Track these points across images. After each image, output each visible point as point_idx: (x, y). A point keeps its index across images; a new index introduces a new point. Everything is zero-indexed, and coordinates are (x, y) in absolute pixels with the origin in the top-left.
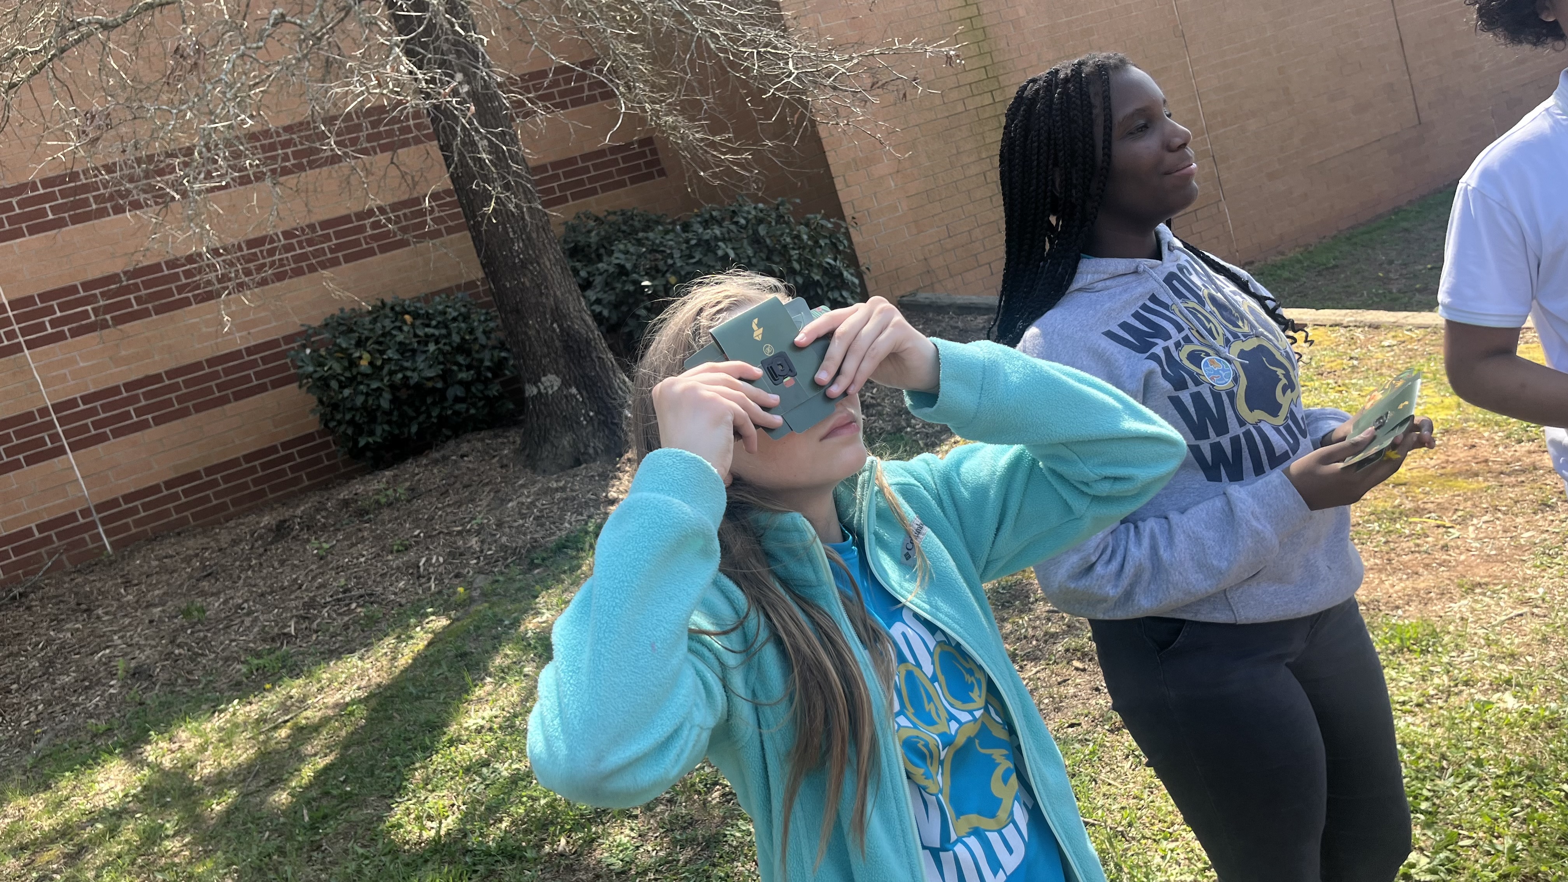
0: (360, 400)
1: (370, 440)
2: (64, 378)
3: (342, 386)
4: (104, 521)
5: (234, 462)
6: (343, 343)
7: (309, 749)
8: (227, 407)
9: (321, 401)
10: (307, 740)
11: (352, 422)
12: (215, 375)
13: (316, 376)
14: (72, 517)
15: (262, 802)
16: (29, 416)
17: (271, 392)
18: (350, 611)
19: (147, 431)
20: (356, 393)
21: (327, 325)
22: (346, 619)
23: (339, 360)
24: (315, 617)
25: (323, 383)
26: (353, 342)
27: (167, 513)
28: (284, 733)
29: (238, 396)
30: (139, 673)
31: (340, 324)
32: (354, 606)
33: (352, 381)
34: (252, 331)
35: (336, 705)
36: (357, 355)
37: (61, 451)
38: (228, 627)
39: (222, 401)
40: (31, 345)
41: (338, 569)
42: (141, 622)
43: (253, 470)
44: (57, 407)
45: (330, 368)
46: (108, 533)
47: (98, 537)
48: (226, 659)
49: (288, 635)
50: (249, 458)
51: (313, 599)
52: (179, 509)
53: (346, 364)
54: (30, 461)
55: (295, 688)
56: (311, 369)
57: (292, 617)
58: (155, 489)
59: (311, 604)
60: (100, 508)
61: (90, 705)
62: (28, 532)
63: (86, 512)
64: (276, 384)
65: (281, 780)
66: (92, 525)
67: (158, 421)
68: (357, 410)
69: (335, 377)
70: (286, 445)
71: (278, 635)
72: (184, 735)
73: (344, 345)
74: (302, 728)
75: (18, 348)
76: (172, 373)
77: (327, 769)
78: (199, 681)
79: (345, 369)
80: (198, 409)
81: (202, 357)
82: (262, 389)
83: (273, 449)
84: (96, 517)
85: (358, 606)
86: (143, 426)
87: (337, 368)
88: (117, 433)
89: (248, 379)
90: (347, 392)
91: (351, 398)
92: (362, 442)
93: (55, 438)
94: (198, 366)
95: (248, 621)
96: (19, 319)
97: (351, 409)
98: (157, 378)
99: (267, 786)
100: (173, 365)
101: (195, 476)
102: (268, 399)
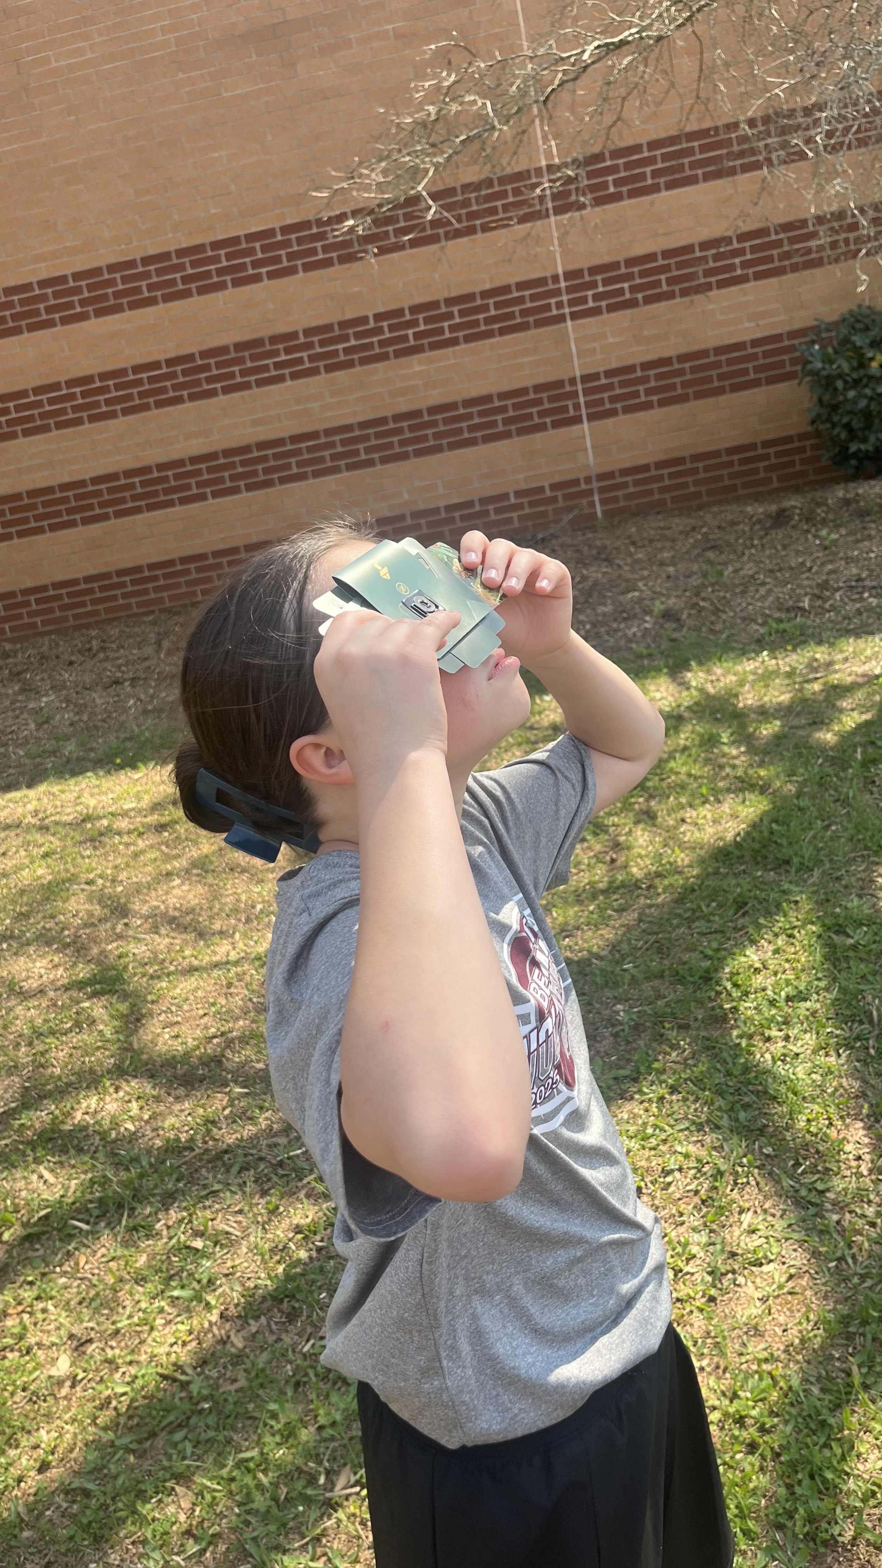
0: (863, 403)
1: (863, 447)
2: (594, 351)
3: (847, 388)
4: (601, 490)
5: (716, 454)
6: (858, 340)
7: (845, 704)
8: (722, 398)
9: (820, 401)
10: (842, 697)
11: (848, 426)
12: (717, 365)
13: (824, 373)
14: (576, 482)
15: (809, 736)
16: (561, 384)
17: (764, 388)
18: (862, 599)
19: (652, 412)
20: (861, 396)
21: (844, 320)
22: (858, 605)
23: (849, 359)
24: (829, 598)
25: (826, 383)
26: (868, 341)
27: (650, 492)
28: (816, 687)
29: (735, 388)
30: (667, 615)
31: (858, 321)
32: (866, 595)
33: (856, 383)
34: (761, 323)
35: (864, 675)
36: (870, 355)
37: (578, 420)
38: (744, 592)
39: (719, 391)
40: (574, 316)
41: (848, 560)
42: (658, 576)
43: (731, 464)
44: (585, 378)
45: (839, 367)
46: (603, 502)
47: (592, 504)
48: (744, 619)
49: (802, 609)
50: (731, 451)
51: (826, 582)
52: (662, 490)
53: (855, 363)
54: (554, 425)
55: (821, 653)
56: (819, 365)
57: (806, 594)
58: (645, 468)
59: (824, 586)
60: (601, 477)
61: (630, 633)
62: (541, 489)
63: (588, 480)
64: (771, 381)
65: (822, 723)
66: (590, 492)
67: (662, 403)
68: (855, 414)
69: (840, 376)
70: (766, 444)
71: (793, 608)
72: (719, 671)
73: (858, 344)
74: (835, 687)
75: (561, 319)
76: (683, 358)
77: (867, 723)
78: (721, 632)
79: (853, 369)
80: (698, 396)
81: (711, 344)
82: (756, 383)
83: (752, 446)
84: (595, 485)
85: (871, 596)
86: (647, 406)
87: (846, 367)
88: (627, 410)
89: (746, 372)
90: (851, 394)
91: (854, 401)
92: (853, 448)
93: (577, 407)
94: (704, 353)
95: (762, 591)
96: (569, 289)
97: (849, 412)
98: (667, 361)
99: (810, 725)
100: (685, 349)
101: (680, 461)
102: (758, 396)
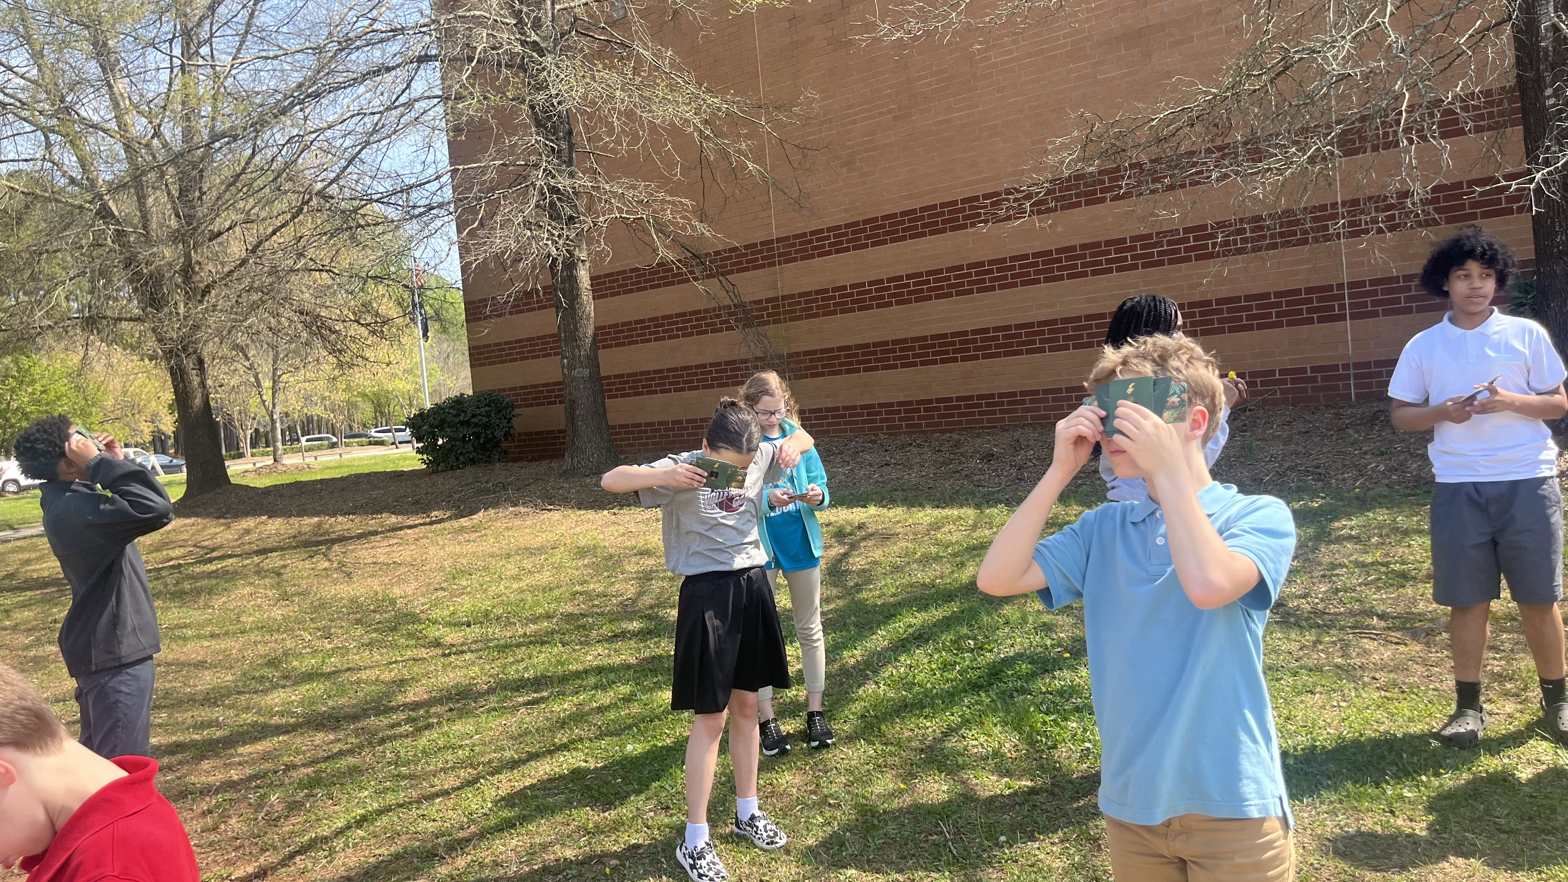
2: (1362, 264)
4: (1357, 377)
16: (1330, 288)
37: (1342, 318)
40: (1347, 235)
44: (1351, 285)
46: (1357, 386)
47: (1348, 387)
54: (1321, 320)
60: (1357, 366)
62: (1303, 370)
63: (1346, 367)
66: (1347, 377)
67: (1418, 310)
75: (1337, 236)
84: (1352, 372)
88: (1386, 313)
93: (1342, 307)
96: (1345, 214)
